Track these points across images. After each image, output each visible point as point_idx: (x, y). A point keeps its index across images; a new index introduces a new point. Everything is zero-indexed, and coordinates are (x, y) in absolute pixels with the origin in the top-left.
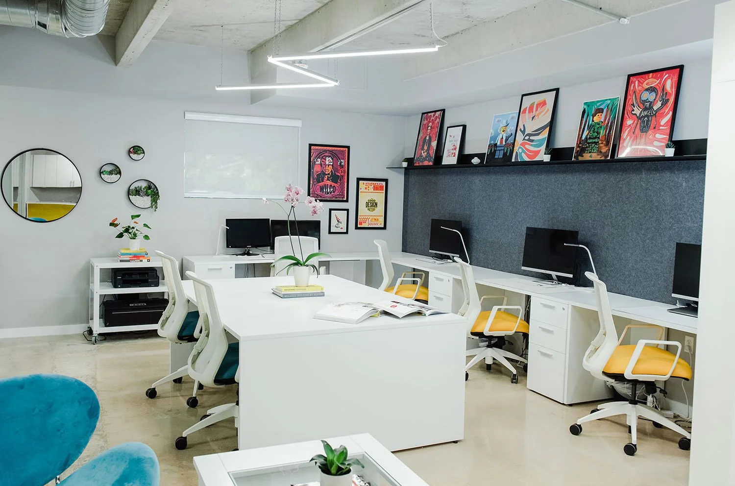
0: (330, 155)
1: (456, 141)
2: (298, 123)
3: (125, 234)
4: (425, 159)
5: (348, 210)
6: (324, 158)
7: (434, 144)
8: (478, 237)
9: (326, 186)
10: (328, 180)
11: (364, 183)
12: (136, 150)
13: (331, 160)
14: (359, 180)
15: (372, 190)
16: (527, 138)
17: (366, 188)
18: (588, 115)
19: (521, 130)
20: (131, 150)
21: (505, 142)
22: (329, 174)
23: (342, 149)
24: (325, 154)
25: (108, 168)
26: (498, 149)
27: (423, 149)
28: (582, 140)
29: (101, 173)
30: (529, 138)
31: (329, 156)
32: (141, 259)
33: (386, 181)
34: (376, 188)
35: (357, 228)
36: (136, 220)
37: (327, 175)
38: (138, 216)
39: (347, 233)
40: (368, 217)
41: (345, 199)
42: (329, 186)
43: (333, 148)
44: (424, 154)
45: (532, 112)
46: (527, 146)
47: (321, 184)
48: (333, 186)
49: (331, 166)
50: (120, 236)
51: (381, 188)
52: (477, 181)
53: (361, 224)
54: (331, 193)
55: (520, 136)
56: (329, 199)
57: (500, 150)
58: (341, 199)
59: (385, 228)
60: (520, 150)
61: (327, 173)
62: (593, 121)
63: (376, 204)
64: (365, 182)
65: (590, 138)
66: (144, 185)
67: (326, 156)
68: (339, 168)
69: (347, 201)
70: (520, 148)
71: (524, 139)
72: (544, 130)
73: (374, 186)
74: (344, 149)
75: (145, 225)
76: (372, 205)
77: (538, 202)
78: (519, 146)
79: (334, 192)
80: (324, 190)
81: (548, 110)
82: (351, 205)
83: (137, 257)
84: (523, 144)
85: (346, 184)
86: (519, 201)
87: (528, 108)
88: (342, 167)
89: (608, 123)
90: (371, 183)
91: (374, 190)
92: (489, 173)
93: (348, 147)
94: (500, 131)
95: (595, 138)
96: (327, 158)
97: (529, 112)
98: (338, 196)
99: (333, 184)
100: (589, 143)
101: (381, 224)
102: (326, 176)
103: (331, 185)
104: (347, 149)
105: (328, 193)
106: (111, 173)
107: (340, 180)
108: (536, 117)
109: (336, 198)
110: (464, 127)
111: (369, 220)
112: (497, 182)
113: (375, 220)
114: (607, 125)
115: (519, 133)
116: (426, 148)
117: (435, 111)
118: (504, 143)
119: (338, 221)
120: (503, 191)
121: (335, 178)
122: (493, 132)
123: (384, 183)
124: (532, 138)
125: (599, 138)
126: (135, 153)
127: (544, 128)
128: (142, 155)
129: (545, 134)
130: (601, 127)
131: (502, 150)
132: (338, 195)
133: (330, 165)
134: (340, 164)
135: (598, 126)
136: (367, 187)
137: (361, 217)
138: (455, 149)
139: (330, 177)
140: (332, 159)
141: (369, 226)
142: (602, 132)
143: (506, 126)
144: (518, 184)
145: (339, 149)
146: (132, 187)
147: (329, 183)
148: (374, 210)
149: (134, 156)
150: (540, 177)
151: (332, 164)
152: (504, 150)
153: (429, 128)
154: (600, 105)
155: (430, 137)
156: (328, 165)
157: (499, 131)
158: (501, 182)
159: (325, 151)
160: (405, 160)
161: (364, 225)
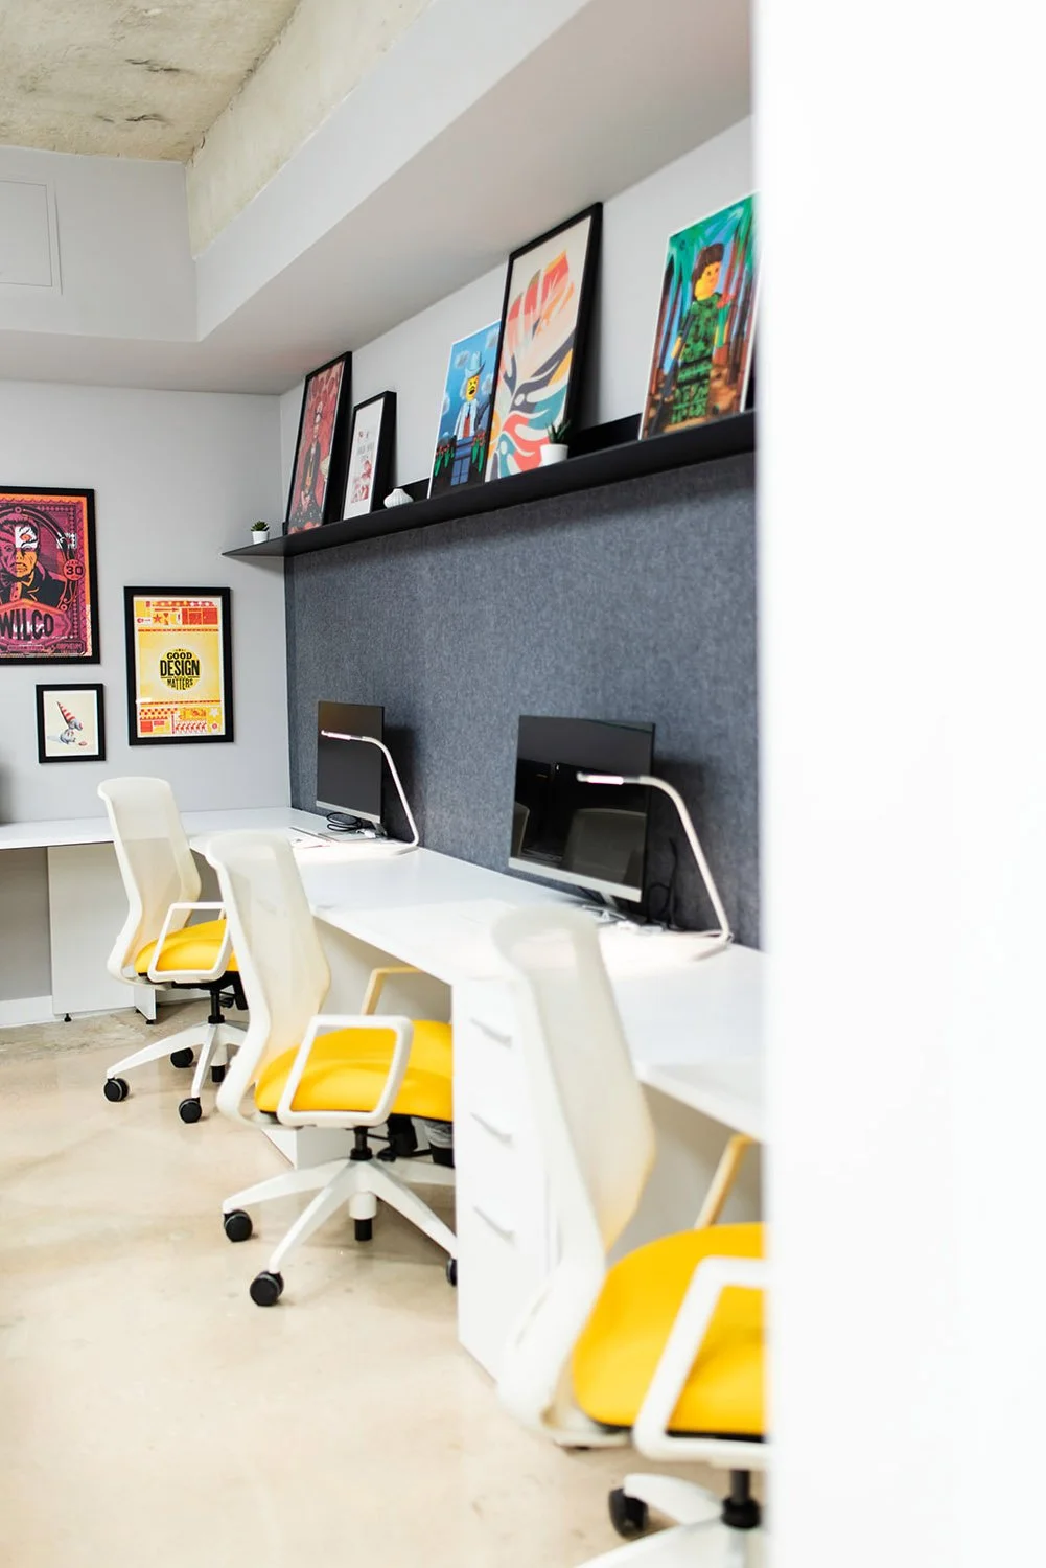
0: (26, 517)
1: (370, 447)
4: (306, 518)
5: (99, 688)
6: (7, 527)
8: (435, 755)
9: (19, 617)
10: (25, 594)
11: (148, 604)
13: (31, 533)
14: (131, 593)
15: (179, 624)
16: (521, 398)
17: (157, 619)
18: (681, 280)
19: (505, 376)
21: (475, 429)
22: (26, 578)
23: (66, 499)
24: (11, 517)
26: (459, 453)
27: (304, 486)
28: (665, 377)
30: (525, 400)
31: (25, 523)
33: (225, 594)
34: (189, 617)
35: (134, 740)
37: (19, 580)
39: (101, 756)
40: (172, 707)
41: (89, 653)
42: (29, 615)
43: (38, 498)
44: (305, 502)
45: (534, 308)
46: (521, 430)
48: (43, 613)
49: (34, 555)
51: (209, 616)
52: (425, 572)
53: (147, 727)
54: (38, 636)
55: (504, 396)
56: (33, 655)
57: (462, 458)
58: (76, 655)
59: (229, 737)
60: (504, 447)
61: (19, 575)
62: (694, 298)
63: (196, 666)
64: (154, 599)
65: (686, 365)
67: (15, 523)
68: (60, 558)
69: (96, 659)
70: (504, 438)
71: (514, 407)
72: (562, 360)
73: (184, 612)
74: (74, 499)
76: (182, 668)
77: (566, 627)
78: (501, 432)
79: (48, 634)
80: (15, 630)
81: (572, 289)
82: (111, 670)
84: (510, 425)
85: (88, 607)
86: (521, 628)
87: (523, 298)
88: (71, 554)
89: (737, 292)
90: (174, 603)
91: (184, 622)
92: (448, 541)
93: (90, 494)
94: (465, 394)
95: (697, 362)
96: (17, 529)
97: (527, 311)
98: (62, 646)
99: (44, 609)
100: (680, 385)
101: (215, 726)
102: (19, 585)
103: (36, 613)
104: (84, 500)
105: (28, 638)
107: (68, 596)
108: (543, 324)
109: (58, 651)
110: (390, 399)
111: (176, 716)
112: (467, 569)
113: (196, 713)
114: (734, 306)
115: (502, 385)
116: (309, 483)
117: (329, 365)
118: (472, 432)
119: (68, 722)
120: (483, 598)
121: (47, 589)
122: (449, 401)
123: (217, 602)
124: (533, 397)
125: (709, 358)
127: (558, 357)
129: (561, 380)
130: (716, 316)
131: (466, 457)
132: (62, 642)
133: (29, 549)
134: (64, 544)
135: (707, 313)
136: (161, 614)
137: (146, 708)
138: (368, 473)
139: (31, 588)
140: (35, 531)
141: (177, 734)
142: (720, 335)
143: (478, 374)
144: (517, 569)
145: (56, 498)
147: (29, 605)
148: (189, 683)
150: (567, 535)
151: (34, 545)
152: (471, 455)
153: (318, 417)
154: (713, 235)
155: (318, 448)
156: (23, 551)
157: (461, 392)
158: (478, 567)
159: (10, 506)
160: (261, 527)
161: (157, 732)
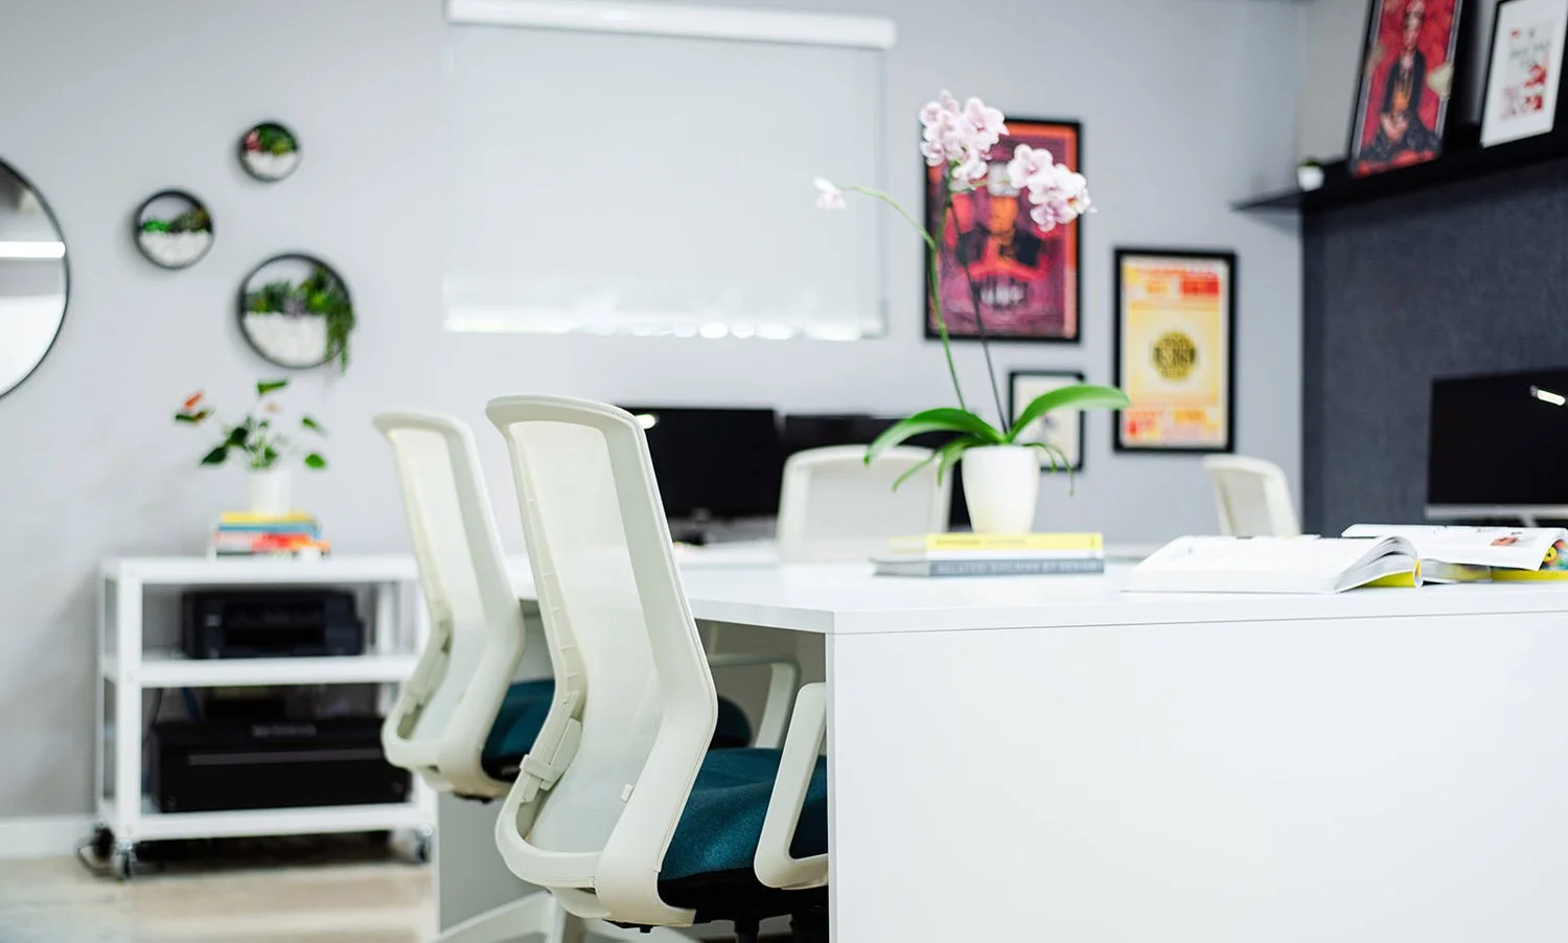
2: (879, 32)
3: (235, 453)
4: (1400, 148)
5: (1081, 376)
7: (1440, 79)
11: (1140, 268)
12: (270, 137)
14: (1120, 254)
15: (1177, 298)
17: (1150, 287)
20: (253, 137)
22: (1004, 232)
23: (1052, 132)
25: (168, 211)
27: (1388, 107)
29: (138, 228)
32: (295, 545)
33: (1230, 259)
34: (1190, 288)
35: (1118, 446)
36: (274, 397)
37: (995, 235)
38: (281, 385)
39: (1080, 466)
40: (1164, 405)
41: (1070, 332)
43: (1017, 132)
44: (1395, 129)
47: (977, 271)
50: (217, 456)
51: (1211, 287)
53: (1133, 429)
58: (1054, 332)
59: (1230, 448)
61: (995, 230)
63: (1192, 354)
64: (1147, 263)
66: (296, 276)
69: (1076, 339)
73: (1183, 280)
74: (1062, 132)
75: (307, 422)
76: (1178, 354)
82: (1093, 355)
83: (279, 538)
85: (1071, 271)
90: (1171, 268)
91: (1183, 295)
93: (1077, 128)
99: (1023, 272)
101: (1215, 432)
102: (995, 241)
104: (1070, 134)
106: (175, 228)
107: (1049, 256)
111: (1167, 416)
113: (1191, 414)
116: (1401, 100)
119: (1045, 420)
121: (1027, 245)
123: (1222, 269)
126: (266, 147)
128: (288, 160)
133: (1007, 197)
136: (1154, 282)
138: (1541, 79)
139: (1009, 246)
141: (1168, 443)
145: (1038, 132)
146: (256, 285)
147: (1004, 266)
148: (1185, 375)
149: (260, 162)
153: (1413, 21)
155: (1419, 56)
156: (1002, 197)
160: (1312, 163)
161: (1146, 437)
